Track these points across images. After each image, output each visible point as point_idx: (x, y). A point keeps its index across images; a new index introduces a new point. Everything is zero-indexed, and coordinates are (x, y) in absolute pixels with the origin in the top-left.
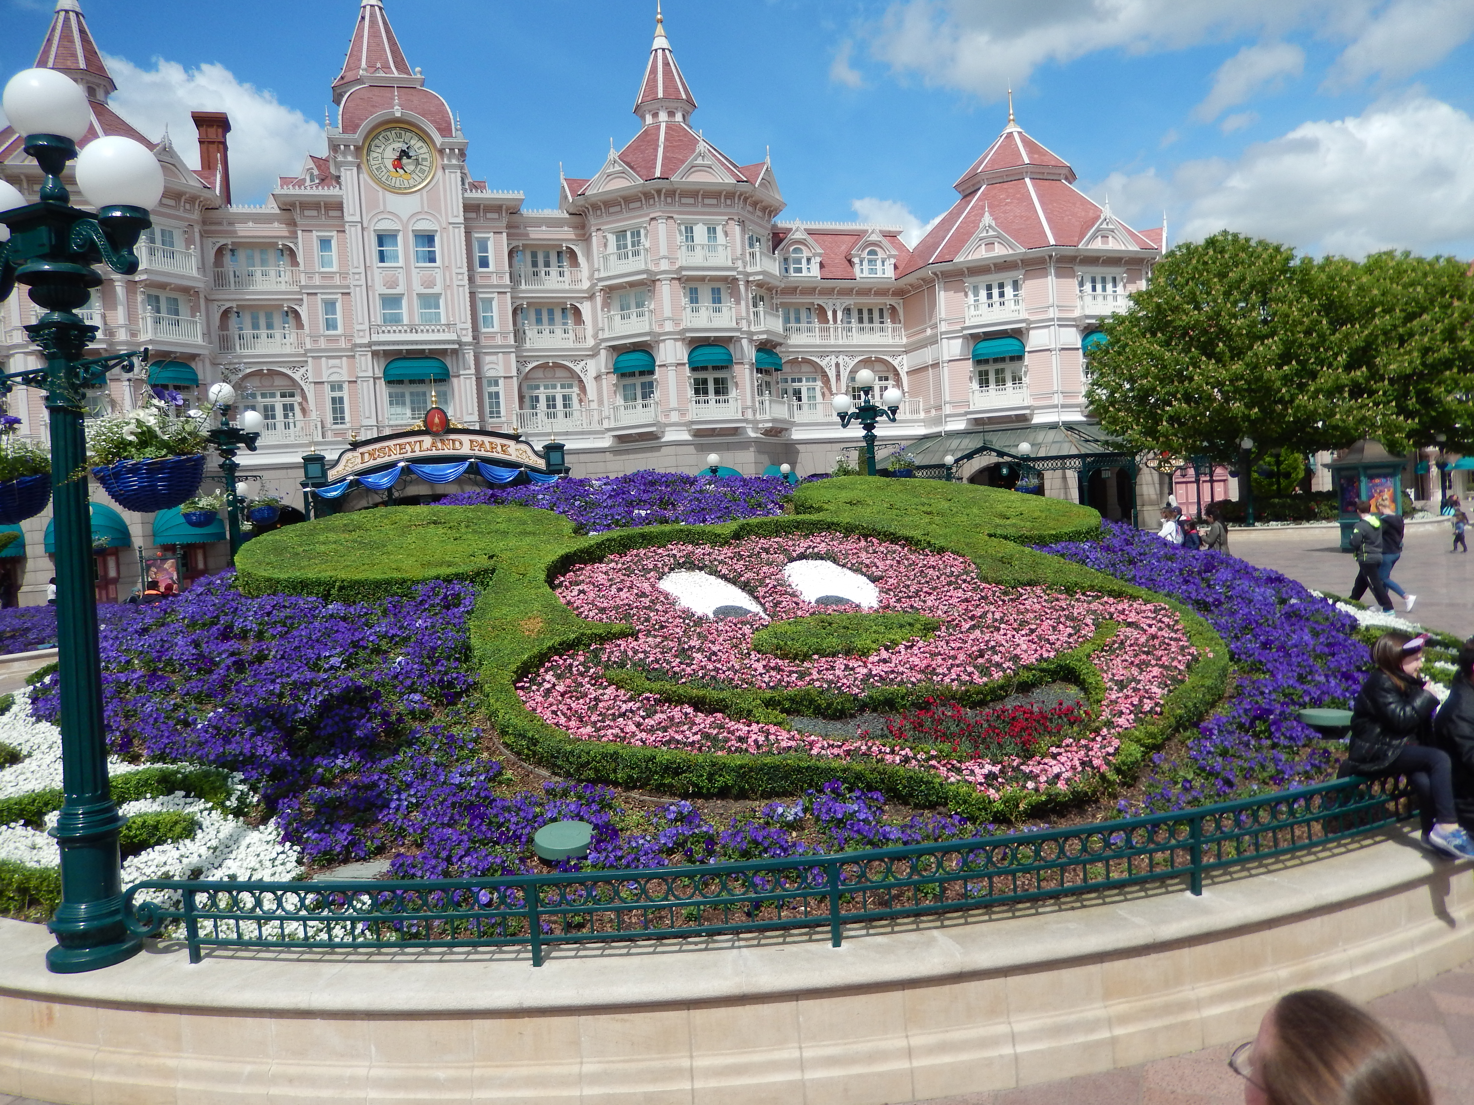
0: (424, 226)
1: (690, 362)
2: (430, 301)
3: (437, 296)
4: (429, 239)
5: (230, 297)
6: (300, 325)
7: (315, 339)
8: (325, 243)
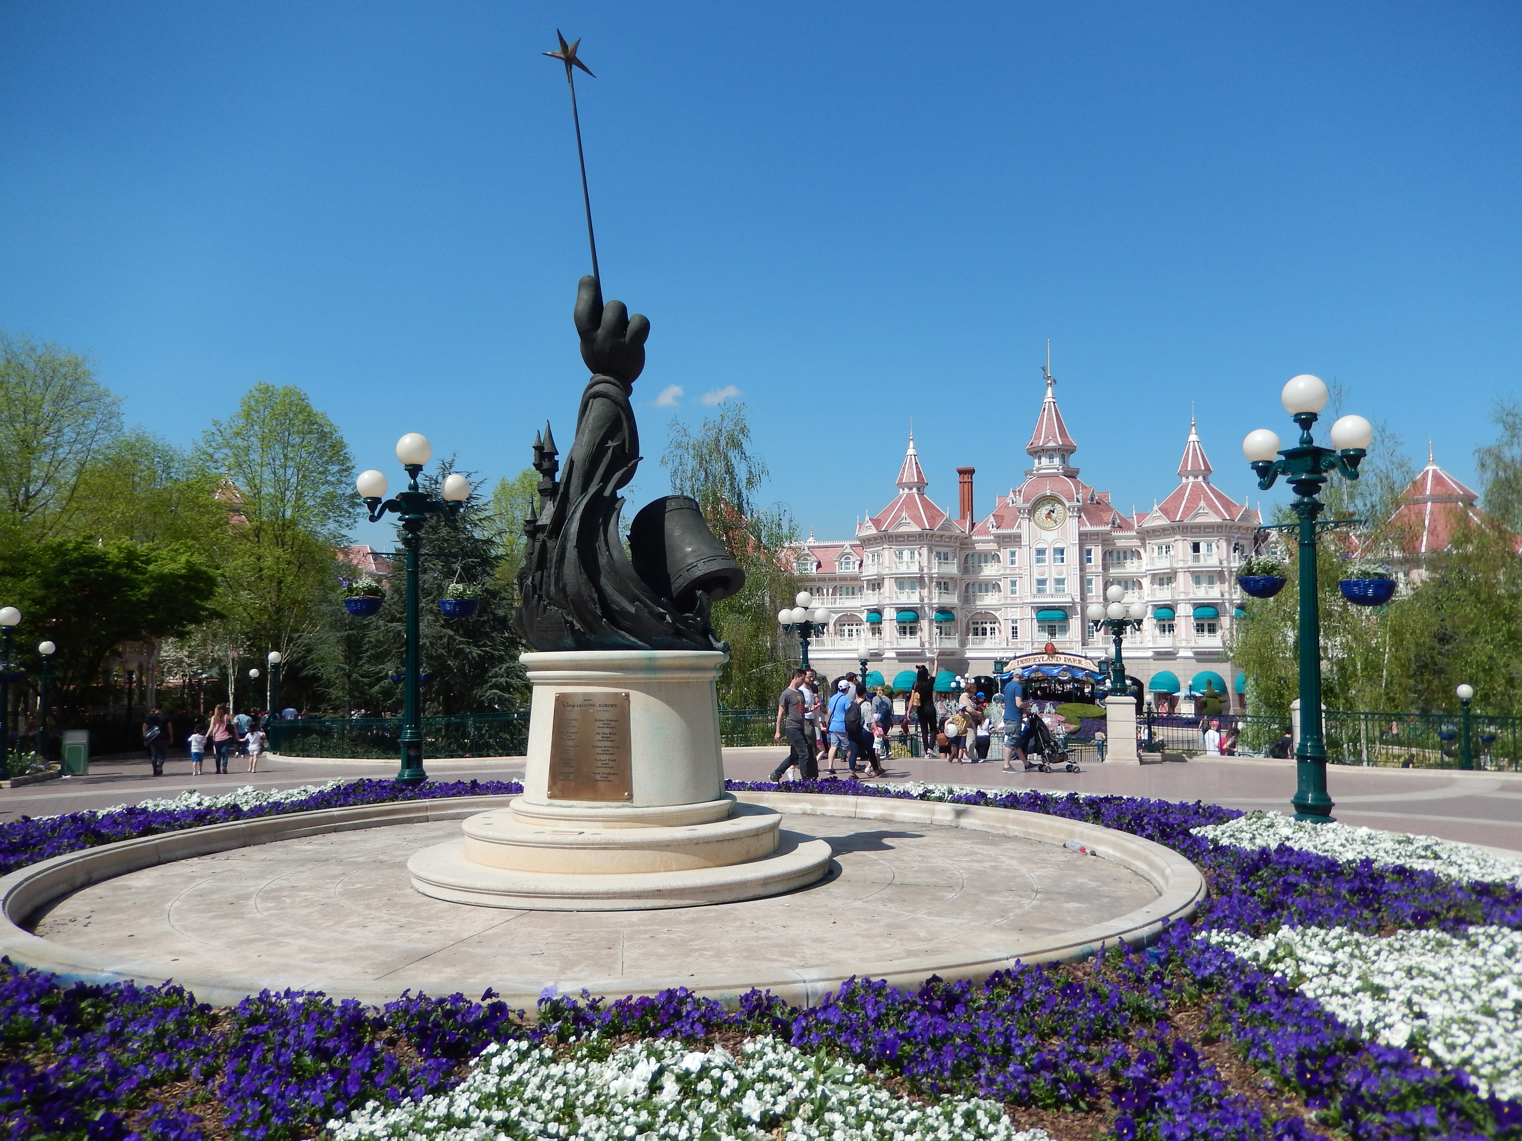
0: (1059, 545)
1: (1194, 615)
2: (1060, 582)
3: (1064, 580)
4: (1062, 551)
5: (970, 578)
6: (1000, 591)
7: (1006, 598)
8: (1013, 554)
